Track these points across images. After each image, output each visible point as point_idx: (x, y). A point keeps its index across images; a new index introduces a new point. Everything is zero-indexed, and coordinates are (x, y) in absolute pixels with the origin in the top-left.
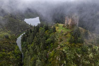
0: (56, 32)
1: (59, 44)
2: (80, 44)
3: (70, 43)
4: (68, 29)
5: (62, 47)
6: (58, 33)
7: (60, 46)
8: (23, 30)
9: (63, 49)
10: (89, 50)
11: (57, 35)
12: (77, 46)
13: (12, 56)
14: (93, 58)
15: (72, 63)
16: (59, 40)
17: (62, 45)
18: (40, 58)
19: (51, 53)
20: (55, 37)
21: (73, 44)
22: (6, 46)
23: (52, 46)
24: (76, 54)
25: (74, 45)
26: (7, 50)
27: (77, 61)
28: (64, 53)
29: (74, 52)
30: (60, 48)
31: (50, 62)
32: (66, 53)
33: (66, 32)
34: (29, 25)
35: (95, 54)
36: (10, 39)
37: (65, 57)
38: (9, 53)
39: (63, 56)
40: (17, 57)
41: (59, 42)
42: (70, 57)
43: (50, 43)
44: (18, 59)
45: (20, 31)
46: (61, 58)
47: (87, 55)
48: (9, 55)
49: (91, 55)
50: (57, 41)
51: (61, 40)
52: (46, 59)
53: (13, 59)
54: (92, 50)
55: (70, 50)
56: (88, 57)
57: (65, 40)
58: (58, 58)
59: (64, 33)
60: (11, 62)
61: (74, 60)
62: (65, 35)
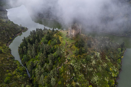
0: (60, 44)
1: (66, 58)
2: (84, 54)
3: (76, 56)
4: (72, 39)
5: (69, 60)
6: (63, 46)
7: (67, 60)
8: (13, 35)
9: (70, 63)
10: (92, 58)
11: (63, 48)
12: (81, 56)
13: (18, 74)
14: (96, 65)
15: (80, 73)
16: (65, 54)
17: (69, 58)
18: (54, 76)
19: (60, 67)
20: (61, 50)
21: (78, 56)
22: (8, 66)
23: (60, 60)
24: (82, 65)
25: (80, 56)
26: (10, 69)
27: (83, 71)
28: (72, 67)
29: (80, 64)
30: (68, 62)
31: (62, 77)
32: (74, 66)
33: (71, 44)
34: (19, 26)
35: (97, 60)
36: (4, 54)
37: (73, 69)
38: (14, 73)
39: (72, 69)
40: (24, 74)
41: (66, 55)
42: (77, 68)
43: (57, 58)
44: (25, 76)
45: (11, 38)
46: (70, 72)
47: (91, 63)
48: (15, 75)
49: (94, 62)
50: (63, 54)
51: (68, 53)
52: (58, 75)
53: (20, 78)
54: (95, 57)
55: (76, 62)
56: (92, 65)
57: (71, 53)
58: (68, 73)
59: (69, 46)
60: (20, 81)
61: (80, 70)
62: (70, 47)
